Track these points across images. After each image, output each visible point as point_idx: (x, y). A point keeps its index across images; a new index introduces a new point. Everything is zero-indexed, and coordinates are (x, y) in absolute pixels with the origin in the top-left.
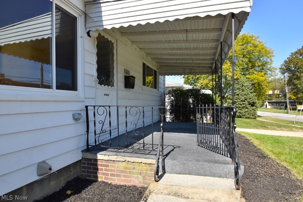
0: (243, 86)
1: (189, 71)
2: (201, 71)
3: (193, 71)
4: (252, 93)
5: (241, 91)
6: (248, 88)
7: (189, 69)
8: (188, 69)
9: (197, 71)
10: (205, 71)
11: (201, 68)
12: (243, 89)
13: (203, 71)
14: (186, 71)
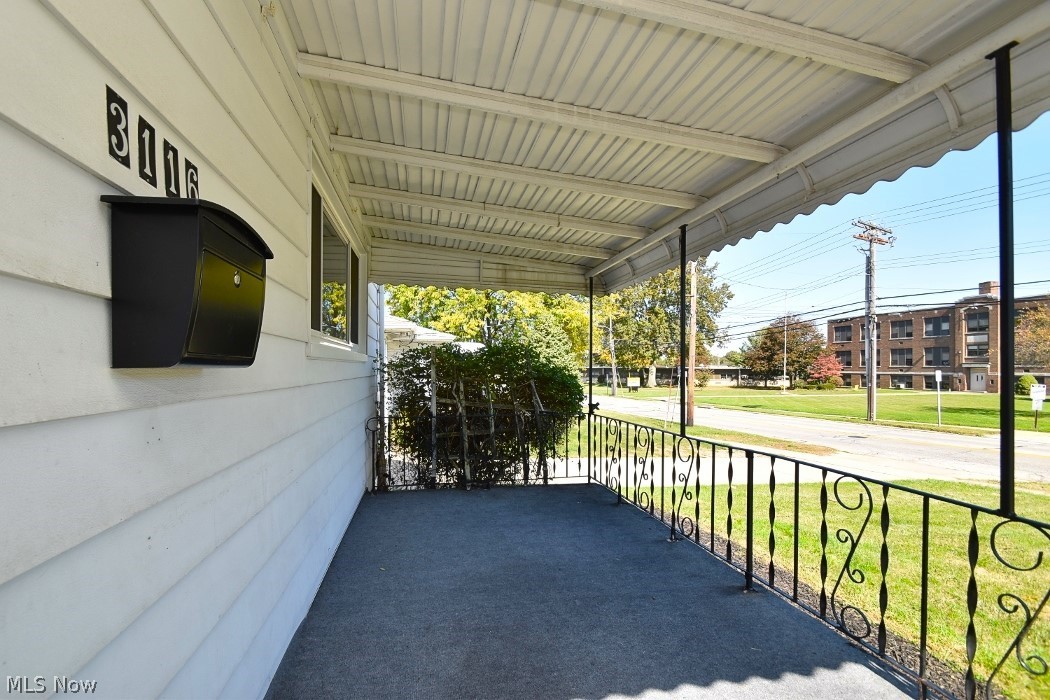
0: (548, 334)
1: (500, 274)
2: (543, 277)
3: (514, 275)
4: (567, 352)
5: (544, 346)
6: (560, 340)
7: (500, 267)
8: (494, 266)
9: (529, 276)
10: (561, 278)
11: (547, 267)
12: (548, 343)
13: (552, 277)
14: (485, 273)
